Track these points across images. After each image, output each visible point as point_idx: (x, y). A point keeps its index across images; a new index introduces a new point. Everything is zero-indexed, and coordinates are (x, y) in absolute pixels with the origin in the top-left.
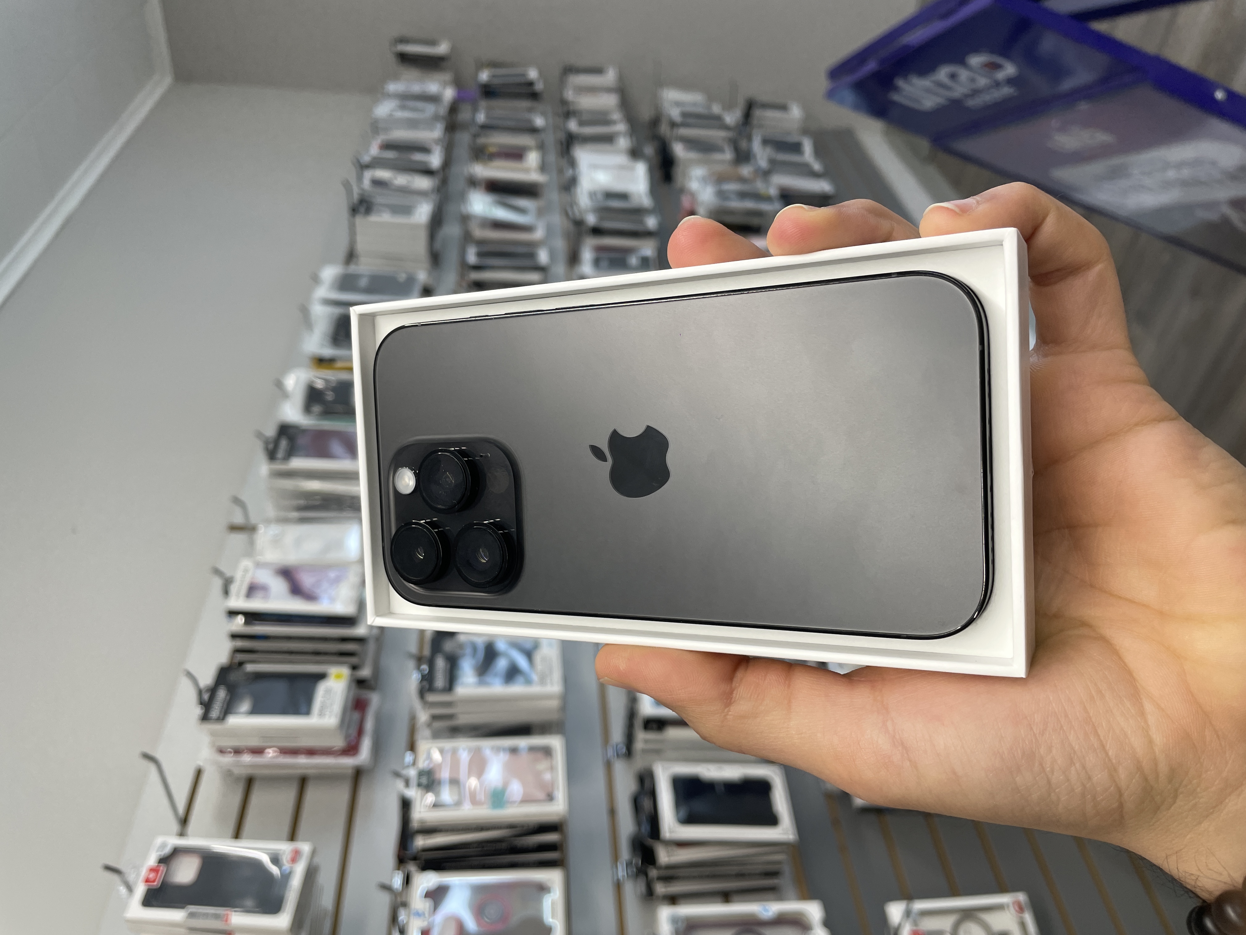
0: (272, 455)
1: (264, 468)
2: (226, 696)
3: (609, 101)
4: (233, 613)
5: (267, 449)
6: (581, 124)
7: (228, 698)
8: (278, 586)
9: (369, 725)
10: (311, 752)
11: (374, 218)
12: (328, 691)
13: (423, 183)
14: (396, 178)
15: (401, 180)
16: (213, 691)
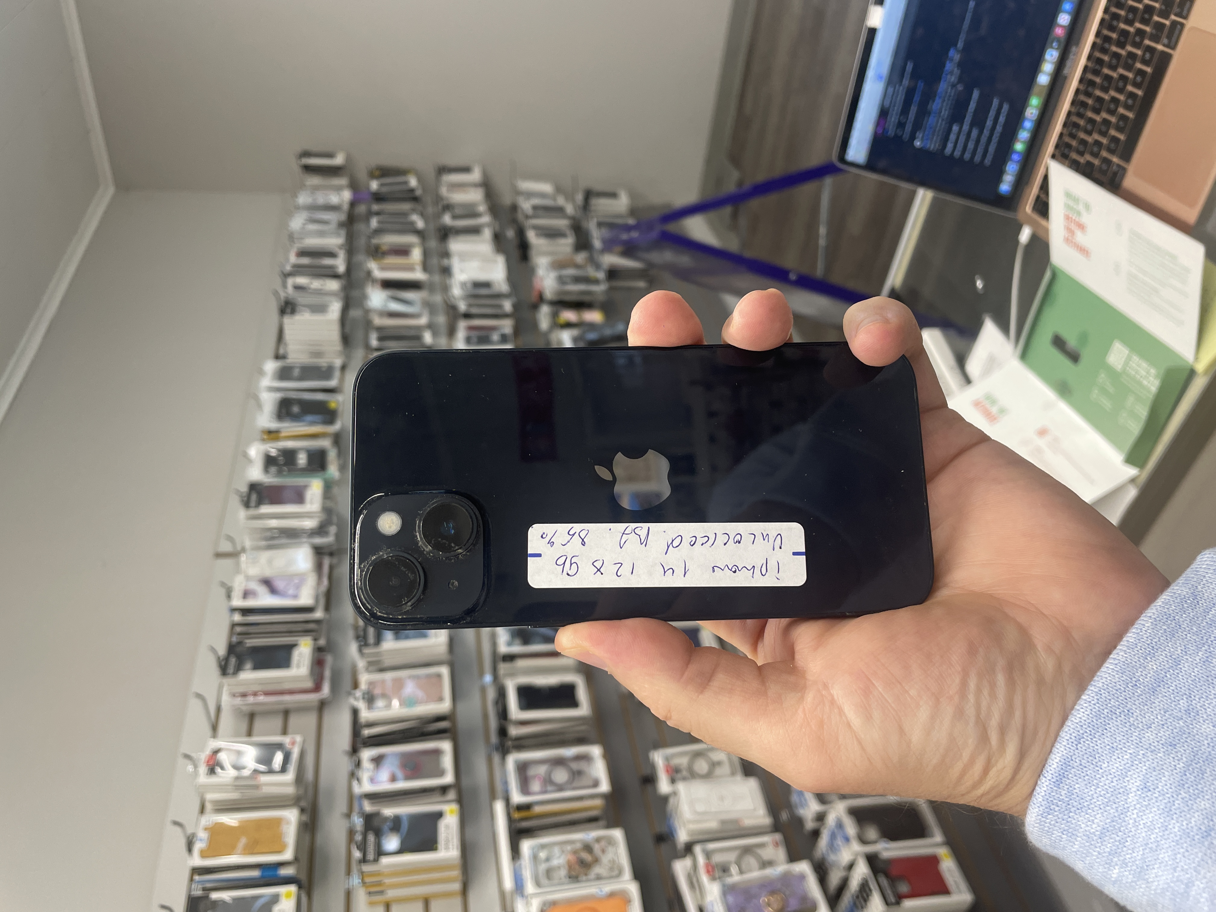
0: (247, 504)
1: (242, 513)
2: (236, 662)
3: (475, 196)
4: (234, 610)
5: (243, 501)
6: (455, 217)
7: (238, 662)
8: (262, 590)
9: (327, 673)
10: (291, 692)
11: (298, 318)
12: (300, 655)
13: (333, 285)
14: (312, 283)
15: (316, 284)
16: (227, 659)
